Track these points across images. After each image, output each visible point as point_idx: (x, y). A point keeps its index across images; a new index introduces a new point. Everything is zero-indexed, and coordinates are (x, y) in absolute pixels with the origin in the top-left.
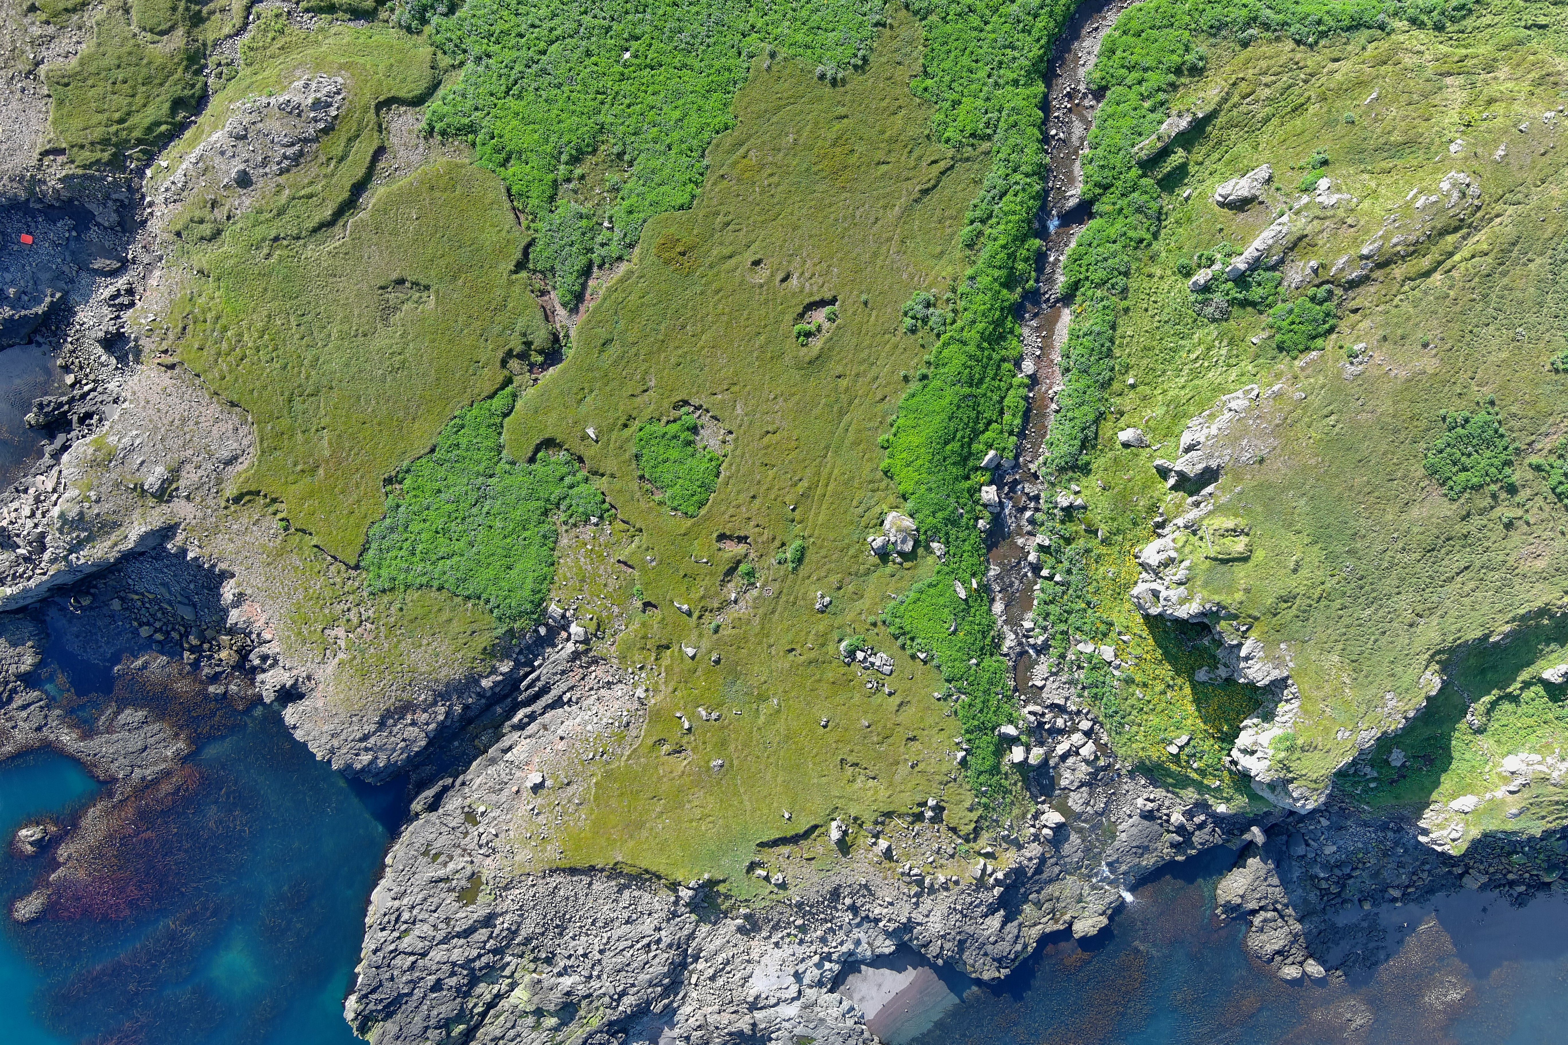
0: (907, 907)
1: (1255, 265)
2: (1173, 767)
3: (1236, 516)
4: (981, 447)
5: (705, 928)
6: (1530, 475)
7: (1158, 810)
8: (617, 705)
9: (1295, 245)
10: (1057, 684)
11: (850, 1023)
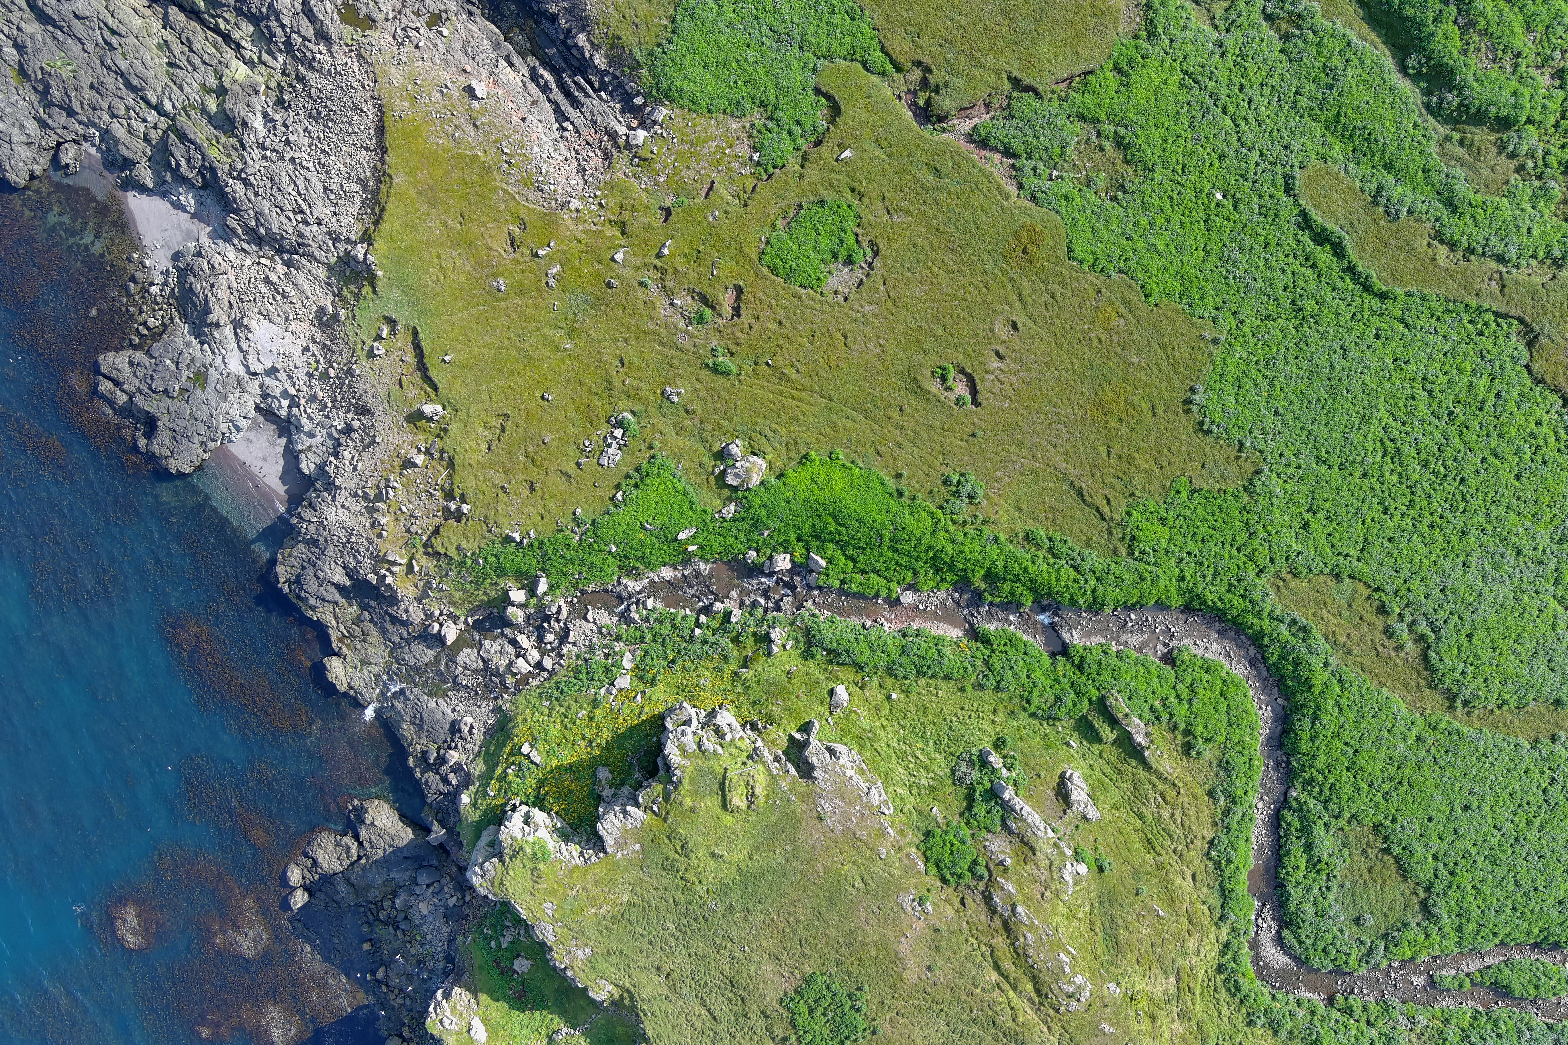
0: (352, 486)
1: (1007, 808)
2: (507, 749)
3: (767, 796)
4: (830, 553)
5: (322, 273)
7: (461, 738)
8: (561, 179)
9: (1026, 844)
10: (589, 633)
11: (224, 428)
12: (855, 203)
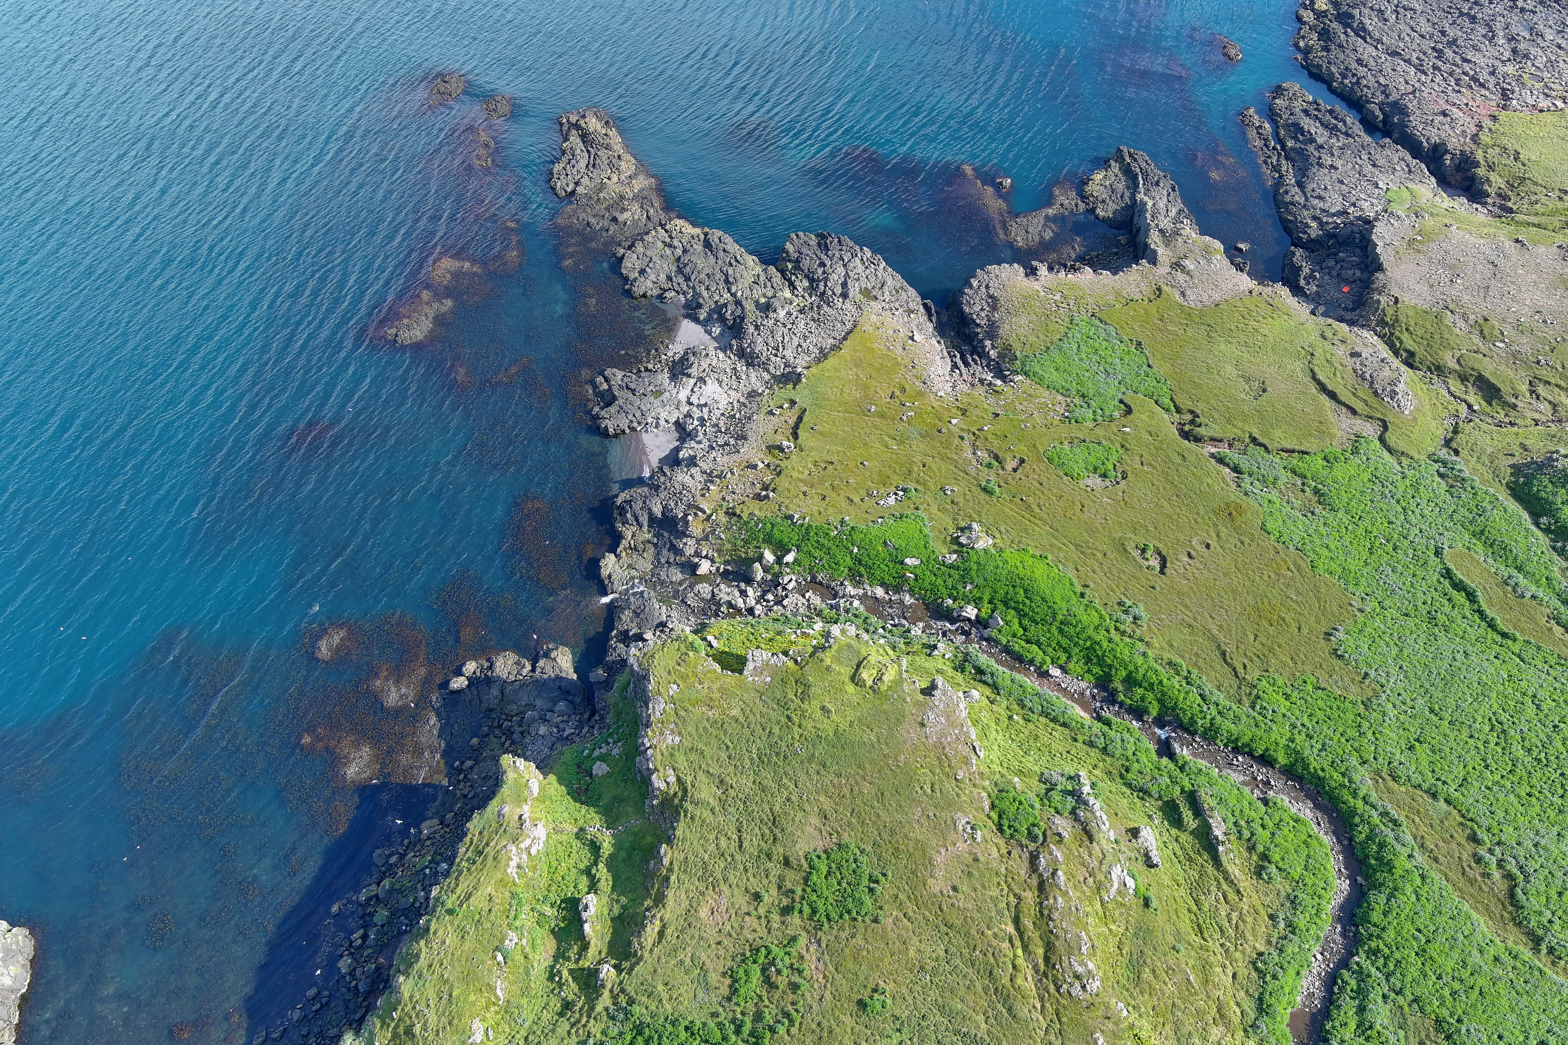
0: (706, 467)
1: (1082, 804)
3: (890, 687)
4: (1009, 618)
5: (768, 377)
6: (790, 932)
7: (662, 631)
9: (1087, 833)
10: (800, 605)
11: (650, 420)
12: (1121, 451)
